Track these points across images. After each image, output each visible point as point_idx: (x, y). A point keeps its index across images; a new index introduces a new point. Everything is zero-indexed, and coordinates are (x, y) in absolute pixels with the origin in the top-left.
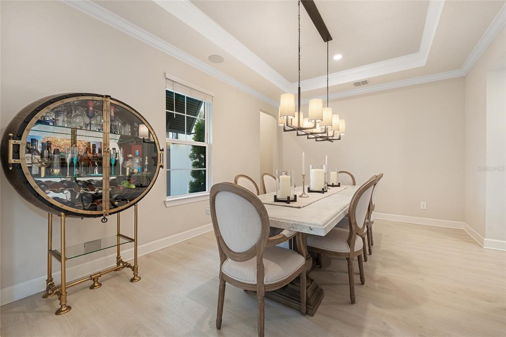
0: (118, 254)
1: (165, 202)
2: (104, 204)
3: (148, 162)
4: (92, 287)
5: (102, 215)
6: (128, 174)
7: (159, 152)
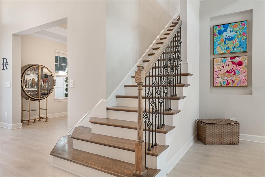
0: (40, 115)
1: (55, 100)
2: (39, 96)
3: (50, 84)
4: (34, 122)
5: (38, 100)
6: (44, 88)
7: (54, 81)
